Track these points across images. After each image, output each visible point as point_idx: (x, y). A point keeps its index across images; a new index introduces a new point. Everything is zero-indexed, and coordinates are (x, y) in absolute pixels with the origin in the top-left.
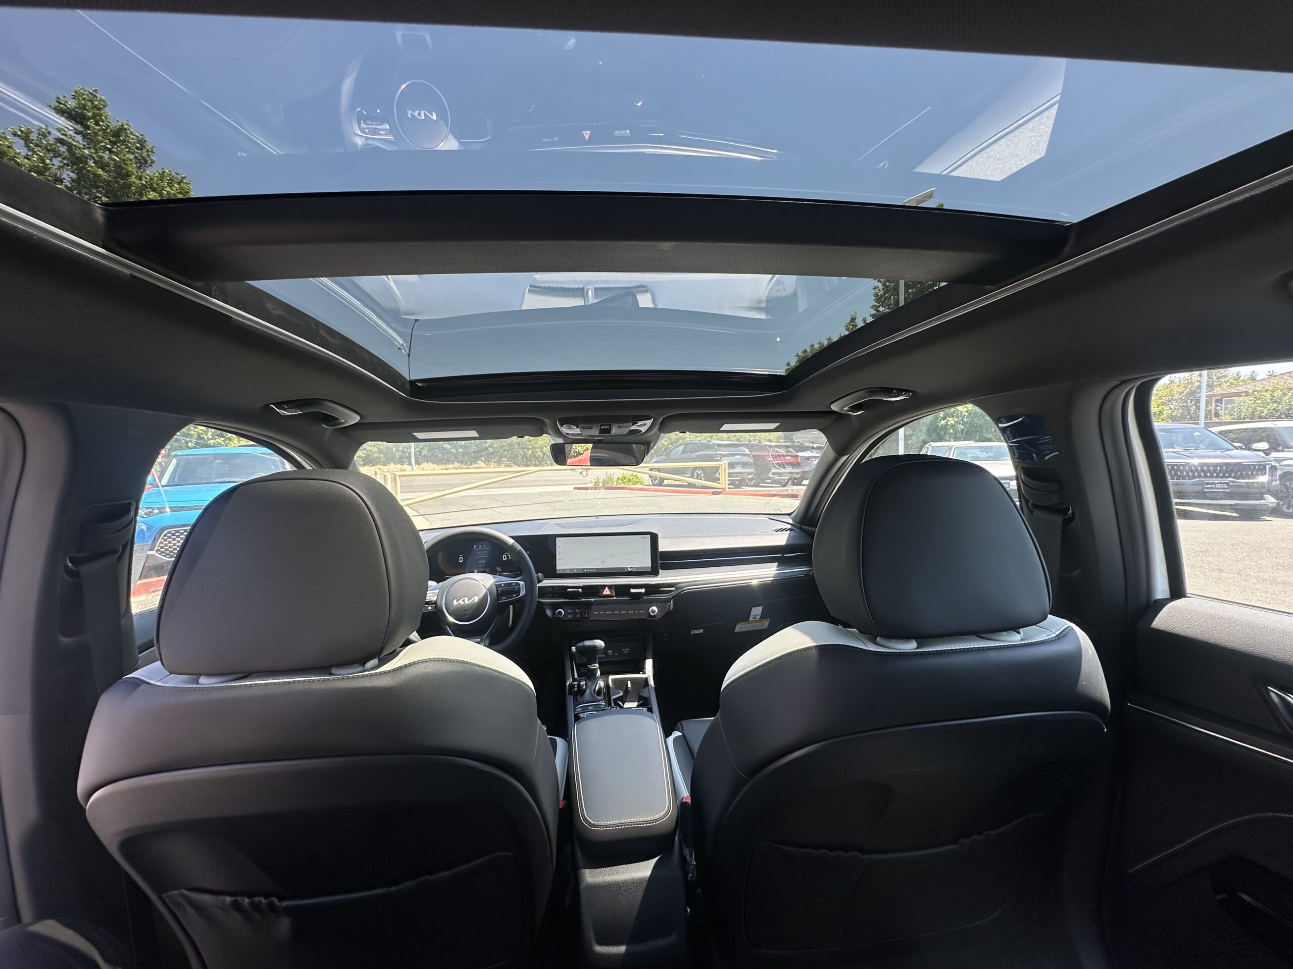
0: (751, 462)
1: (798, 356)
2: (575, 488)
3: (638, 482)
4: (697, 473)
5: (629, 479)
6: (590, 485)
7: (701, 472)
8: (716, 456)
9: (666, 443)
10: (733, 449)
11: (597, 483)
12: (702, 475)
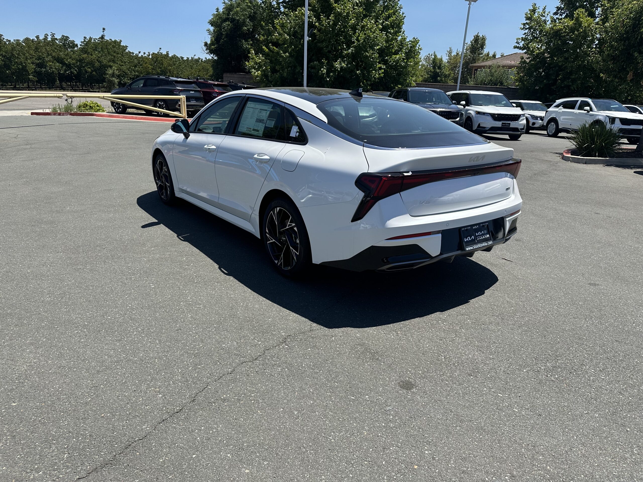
0: (202, 97)
1: (224, 3)
2: (32, 114)
3: (100, 109)
4: (159, 104)
5: (90, 107)
6: (48, 111)
7: (162, 103)
8: (175, 90)
9: (89, 70)
10: (186, 85)
11: (54, 109)
12: (164, 106)
